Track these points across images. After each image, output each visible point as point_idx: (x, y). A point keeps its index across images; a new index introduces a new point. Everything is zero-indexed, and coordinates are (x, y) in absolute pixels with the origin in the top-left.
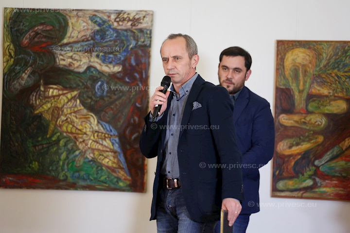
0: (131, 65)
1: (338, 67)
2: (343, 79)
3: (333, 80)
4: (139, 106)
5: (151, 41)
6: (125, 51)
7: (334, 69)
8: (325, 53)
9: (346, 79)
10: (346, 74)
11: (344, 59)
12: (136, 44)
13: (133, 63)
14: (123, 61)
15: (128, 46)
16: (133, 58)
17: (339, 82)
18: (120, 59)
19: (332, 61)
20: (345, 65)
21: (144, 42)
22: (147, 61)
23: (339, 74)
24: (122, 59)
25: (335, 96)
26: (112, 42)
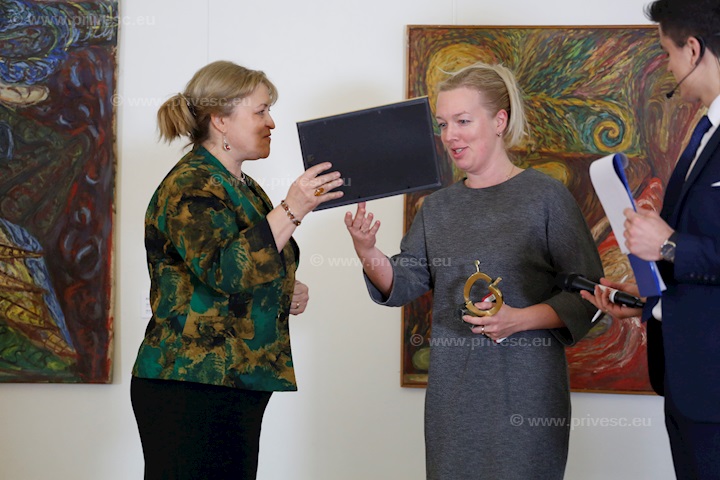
0: (69, 87)
1: (547, 86)
2: (560, 113)
3: (537, 115)
4: (93, 182)
5: (116, 30)
6: (54, 53)
7: (538, 91)
8: (518, 54)
9: (566, 113)
10: (565, 102)
11: (560, 67)
12: (82, 36)
13: (76, 81)
14: (50, 76)
15: (62, 42)
16: (74, 69)
17: (550, 122)
18: (44, 72)
19: (535, 72)
20: (562, 82)
21: (99, 32)
22: (108, 77)
23: (550, 101)
24: (49, 72)
25: (542, 154)
26: (25, 33)
